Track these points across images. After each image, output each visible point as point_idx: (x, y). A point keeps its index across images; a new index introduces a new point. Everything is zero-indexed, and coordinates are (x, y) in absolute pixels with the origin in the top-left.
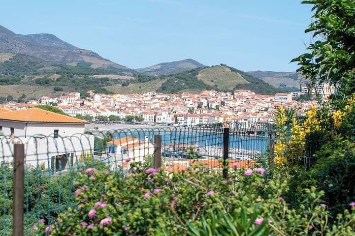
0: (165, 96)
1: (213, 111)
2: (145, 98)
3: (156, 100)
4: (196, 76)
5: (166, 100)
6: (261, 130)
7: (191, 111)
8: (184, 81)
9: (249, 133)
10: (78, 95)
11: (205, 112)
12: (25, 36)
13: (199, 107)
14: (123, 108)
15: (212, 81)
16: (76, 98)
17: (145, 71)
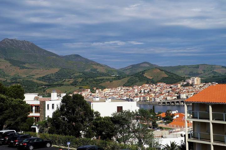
0: (126, 88)
1: (146, 94)
2: (118, 90)
3: (122, 90)
4: (144, 75)
5: (127, 90)
6: (164, 102)
7: (137, 94)
8: (138, 78)
9: (159, 103)
10: (89, 90)
11: (143, 95)
12: (64, 56)
13: (140, 93)
14: (108, 95)
15: (151, 76)
16: (89, 92)
17: (124, 69)
